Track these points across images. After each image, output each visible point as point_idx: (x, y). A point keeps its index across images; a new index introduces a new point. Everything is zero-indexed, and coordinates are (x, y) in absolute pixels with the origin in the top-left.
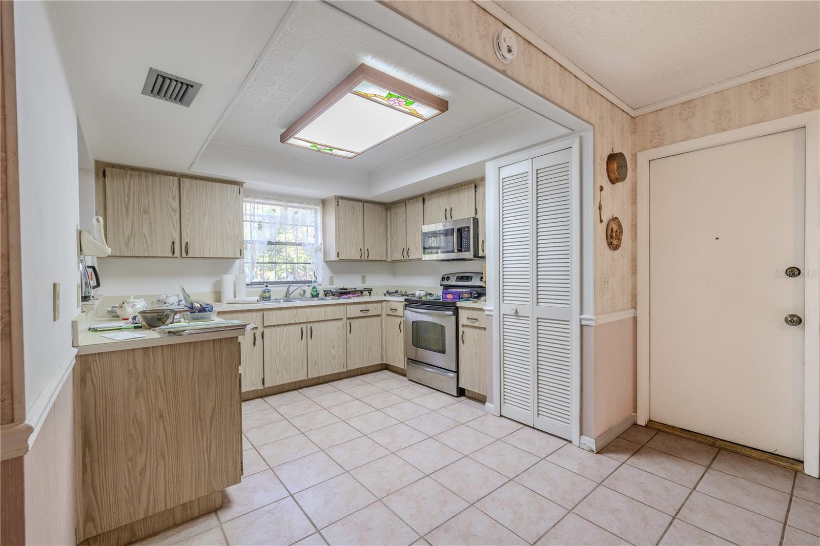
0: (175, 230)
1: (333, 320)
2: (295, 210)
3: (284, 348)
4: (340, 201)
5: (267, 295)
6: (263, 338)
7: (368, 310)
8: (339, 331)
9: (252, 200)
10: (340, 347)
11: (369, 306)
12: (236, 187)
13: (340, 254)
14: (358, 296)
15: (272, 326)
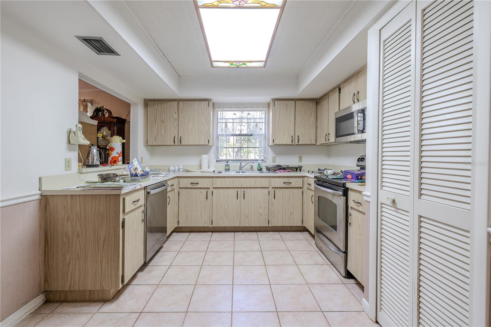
0: (176, 130)
1: (261, 188)
2: (248, 112)
3: (226, 203)
4: (276, 102)
5: (227, 168)
6: (212, 195)
7: (290, 183)
8: (265, 197)
9: (222, 109)
10: (266, 208)
11: (291, 180)
12: (207, 102)
13: (275, 140)
14: (288, 171)
15: (218, 188)
